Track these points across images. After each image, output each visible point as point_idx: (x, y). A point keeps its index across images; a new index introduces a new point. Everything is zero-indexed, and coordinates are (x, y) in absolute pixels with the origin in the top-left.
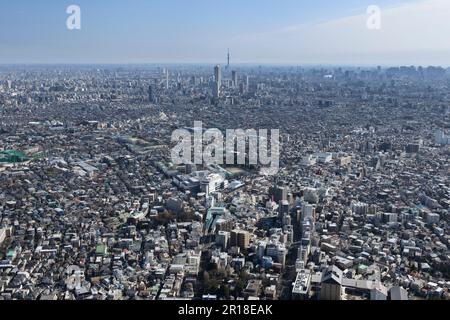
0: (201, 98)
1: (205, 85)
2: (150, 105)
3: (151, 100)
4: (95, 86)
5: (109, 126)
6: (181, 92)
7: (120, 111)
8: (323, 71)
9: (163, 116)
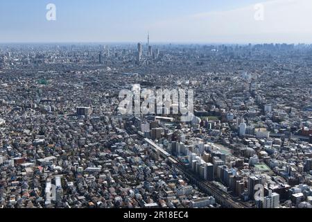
0: (130, 61)
1: (132, 55)
2: (100, 65)
3: (100, 62)
4: (62, 56)
5: (81, 73)
6: (117, 58)
7: (84, 67)
8: (212, 47)
9: (109, 69)
